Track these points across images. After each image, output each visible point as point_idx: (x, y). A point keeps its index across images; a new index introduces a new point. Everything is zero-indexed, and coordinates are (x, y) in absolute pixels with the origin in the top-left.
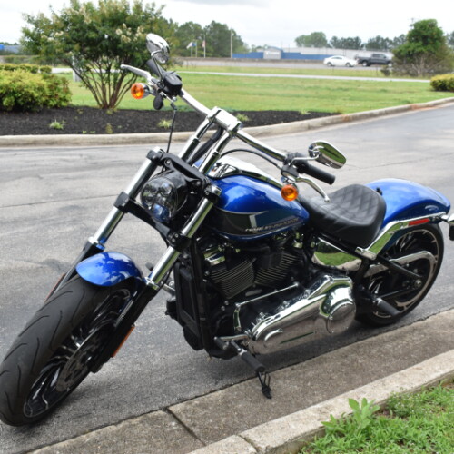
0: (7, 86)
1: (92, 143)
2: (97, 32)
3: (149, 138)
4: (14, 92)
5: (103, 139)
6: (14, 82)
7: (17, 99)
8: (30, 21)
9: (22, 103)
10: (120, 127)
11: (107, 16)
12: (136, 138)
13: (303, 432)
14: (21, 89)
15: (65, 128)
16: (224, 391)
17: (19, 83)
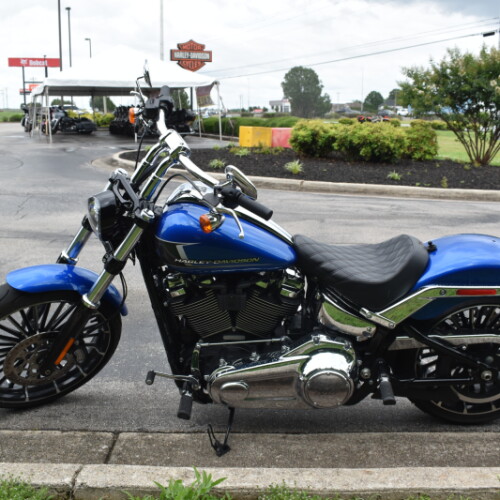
0: (364, 137)
1: (422, 196)
2: (471, 85)
3: (487, 195)
4: (371, 143)
5: (436, 192)
6: (372, 133)
7: (373, 150)
8: (410, 75)
9: (378, 154)
10: (463, 182)
11: (484, 69)
12: (472, 194)
13: (135, 484)
14: (378, 140)
15: (402, 179)
16: (189, 435)
17: (376, 134)
